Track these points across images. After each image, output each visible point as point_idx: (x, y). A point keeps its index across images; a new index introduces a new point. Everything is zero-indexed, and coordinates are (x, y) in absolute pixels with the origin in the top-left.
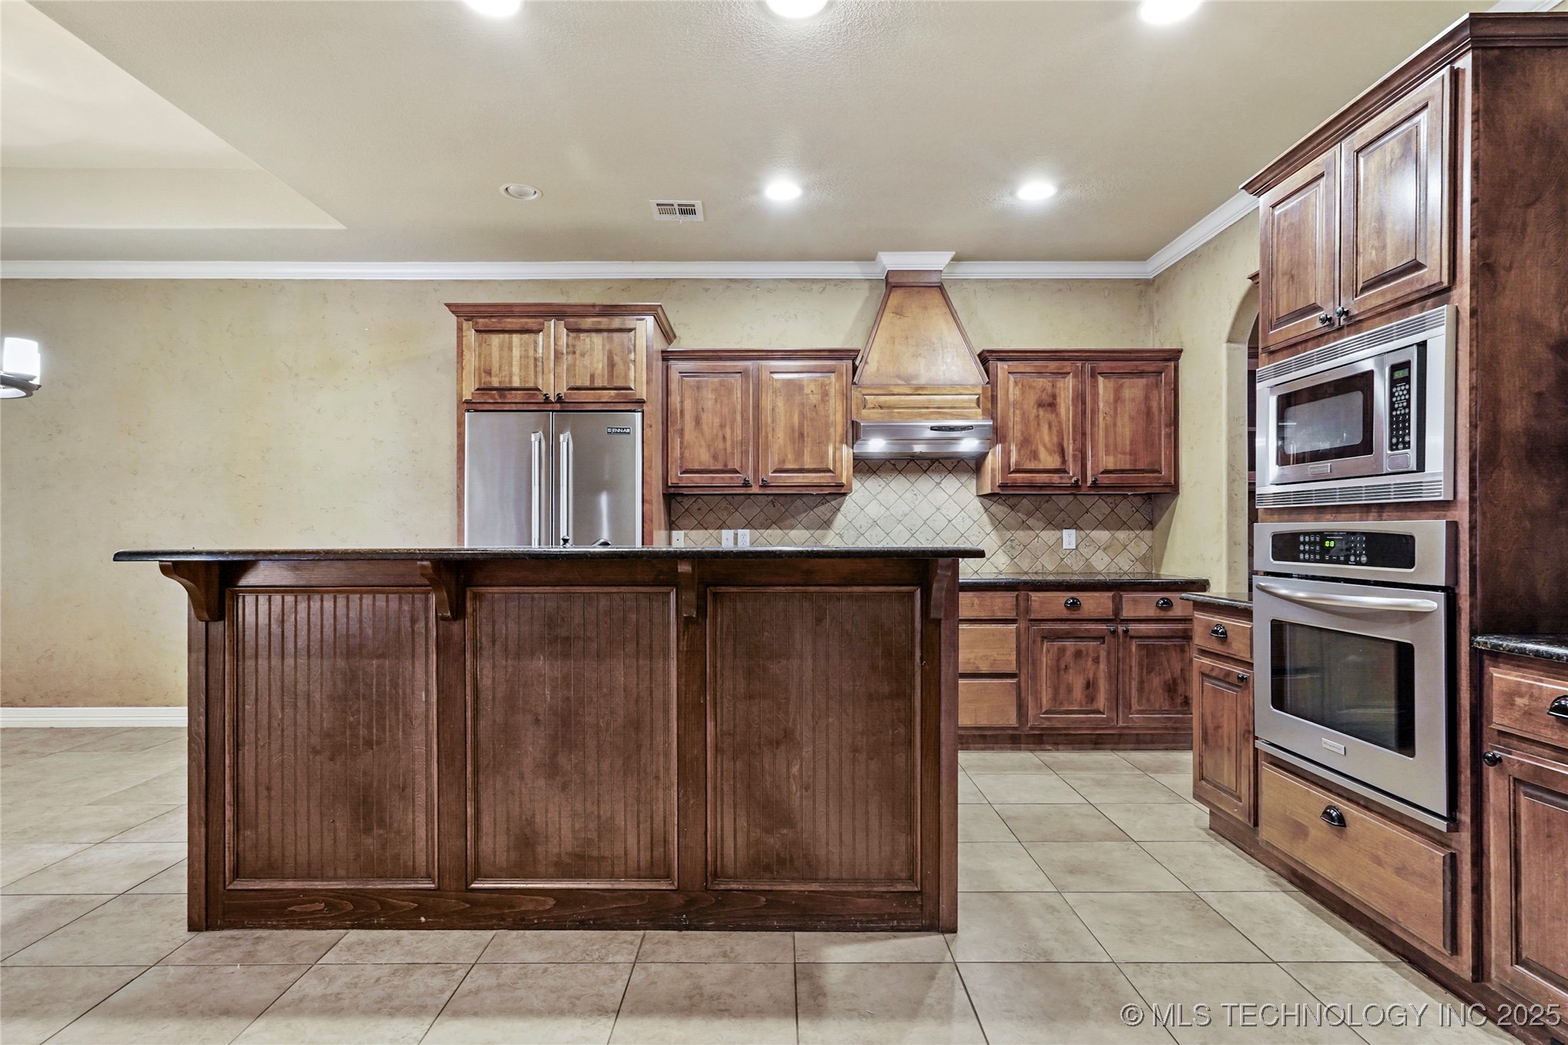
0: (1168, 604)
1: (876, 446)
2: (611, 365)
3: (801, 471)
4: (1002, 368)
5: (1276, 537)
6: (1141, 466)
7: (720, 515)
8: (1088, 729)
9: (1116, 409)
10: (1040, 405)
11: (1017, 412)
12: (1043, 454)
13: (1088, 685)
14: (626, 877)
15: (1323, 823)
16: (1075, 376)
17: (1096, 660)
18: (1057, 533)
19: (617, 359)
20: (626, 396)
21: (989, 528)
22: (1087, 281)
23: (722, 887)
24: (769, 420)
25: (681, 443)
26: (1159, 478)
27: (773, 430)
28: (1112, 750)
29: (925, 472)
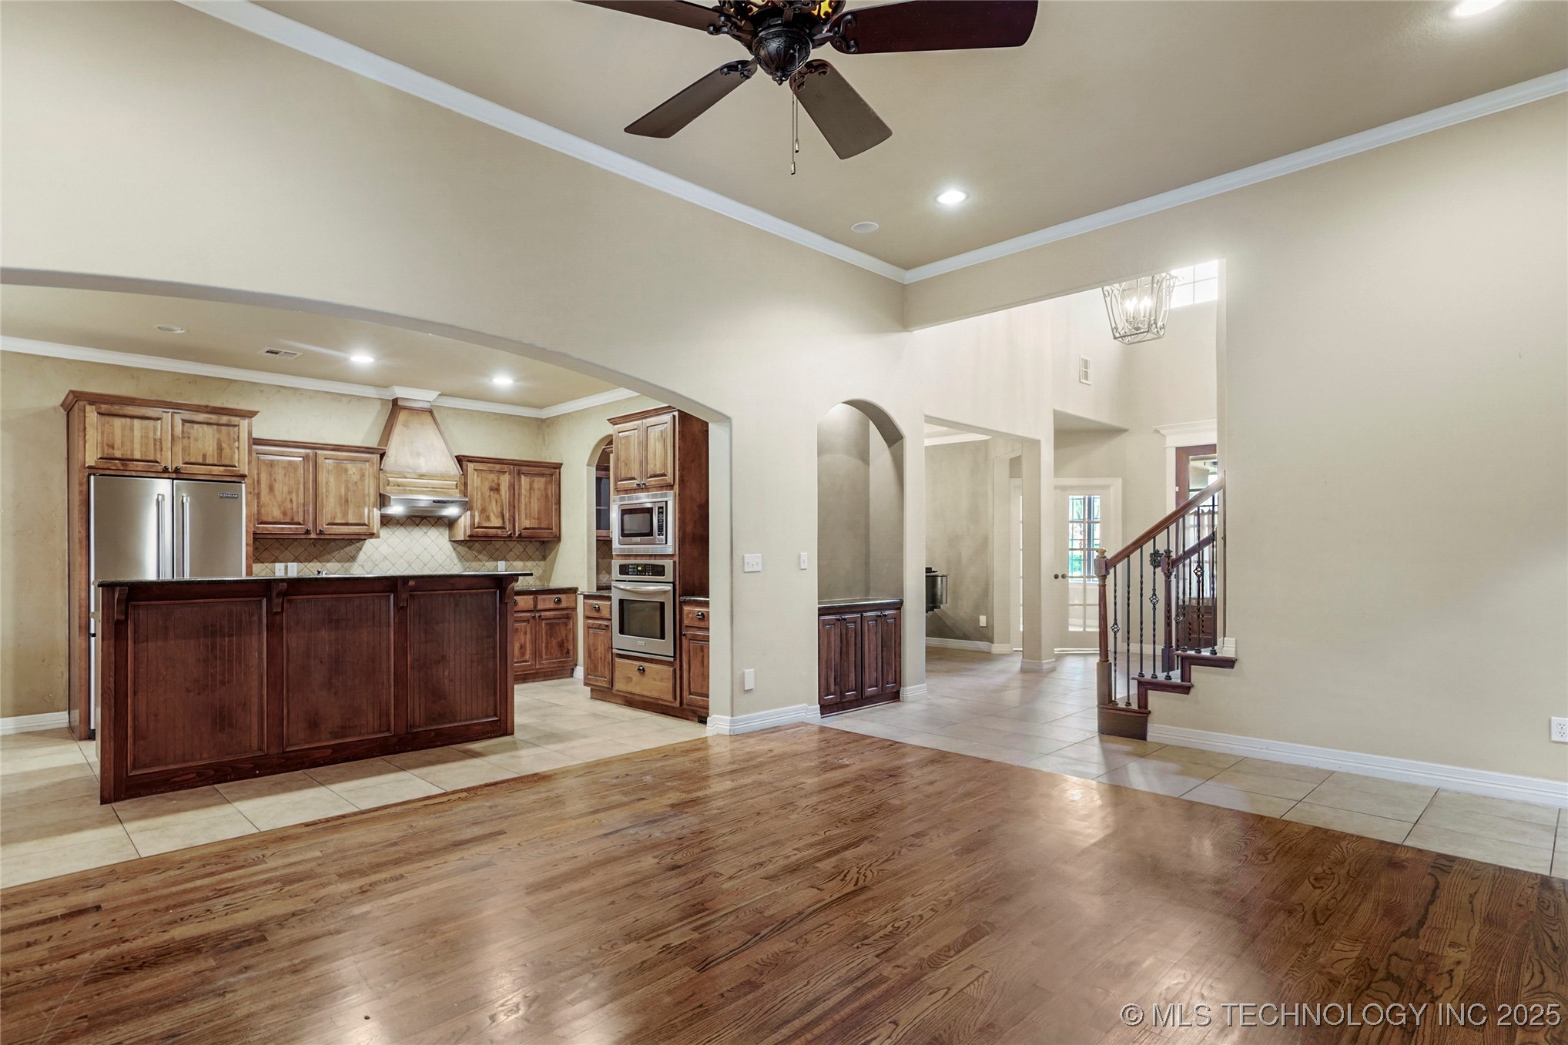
0: (559, 601)
1: (396, 509)
2: (220, 449)
3: (347, 524)
4: (471, 466)
5: (621, 567)
6: (543, 526)
7: (273, 553)
8: (521, 671)
9: (530, 494)
10: (491, 489)
11: (479, 493)
12: (493, 517)
13: (521, 647)
14: (367, 734)
15: (637, 673)
16: (510, 474)
17: (525, 633)
18: (495, 563)
19: (224, 445)
20: (232, 471)
21: (456, 561)
22: (511, 415)
23: (415, 731)
24: (324, 490)
25: (258, 503)
26: (551, 533)
27: (327, 496)
28: (532, 682)
29: (418, 525)
